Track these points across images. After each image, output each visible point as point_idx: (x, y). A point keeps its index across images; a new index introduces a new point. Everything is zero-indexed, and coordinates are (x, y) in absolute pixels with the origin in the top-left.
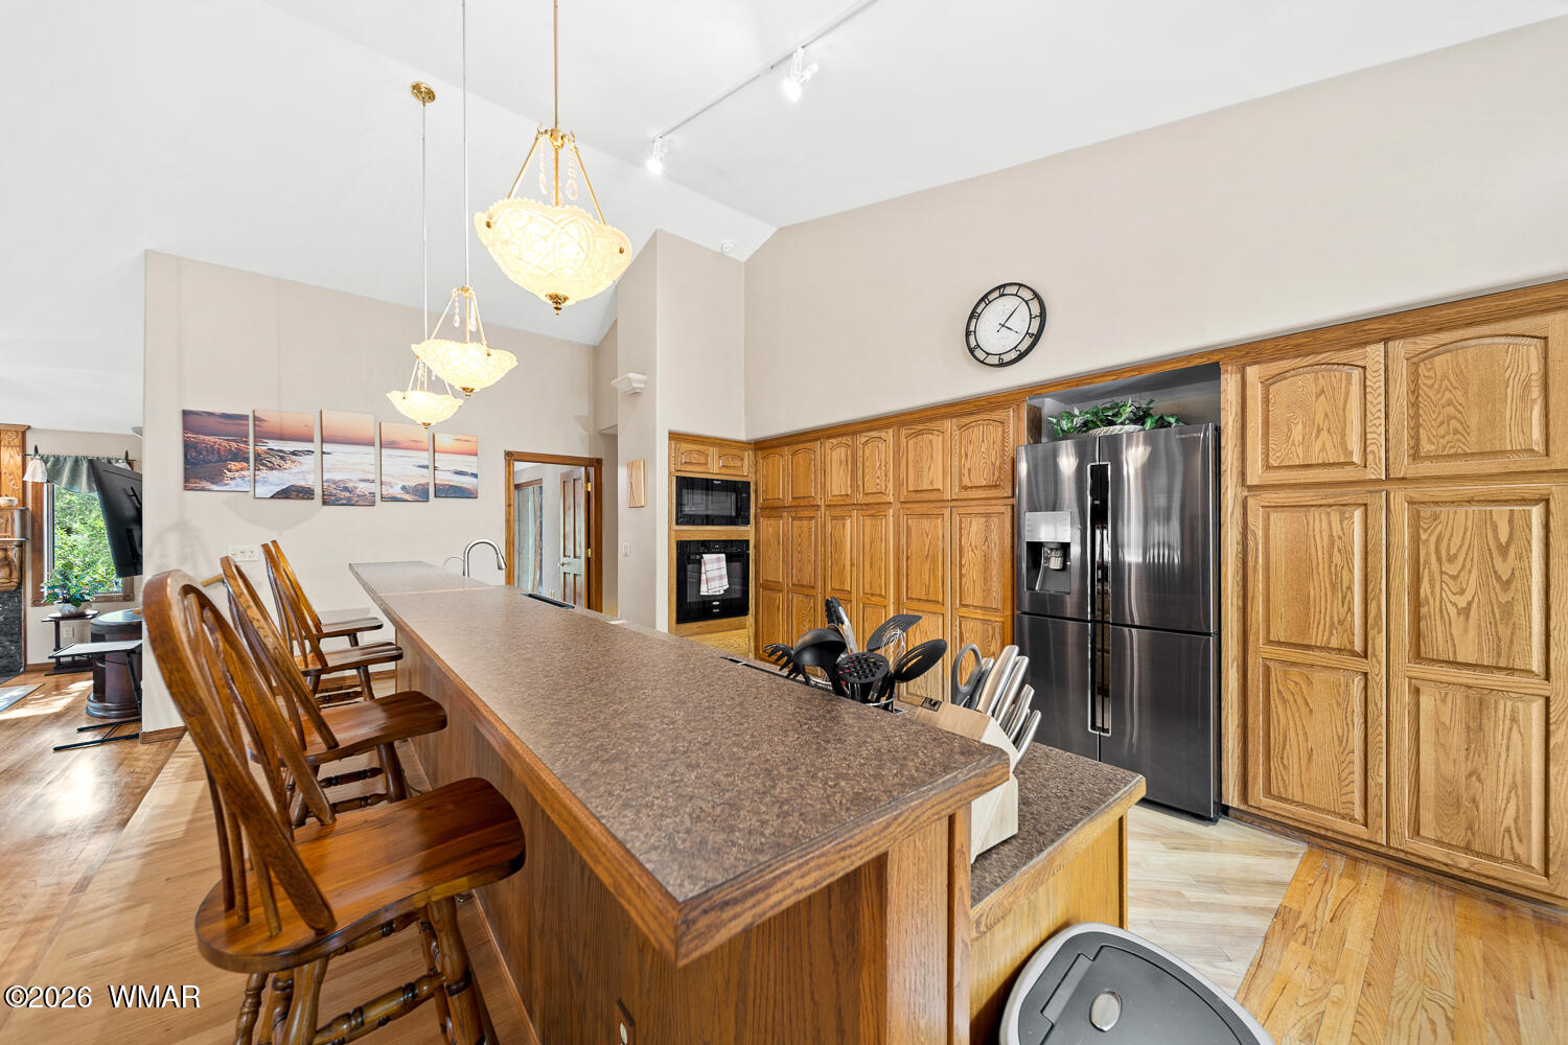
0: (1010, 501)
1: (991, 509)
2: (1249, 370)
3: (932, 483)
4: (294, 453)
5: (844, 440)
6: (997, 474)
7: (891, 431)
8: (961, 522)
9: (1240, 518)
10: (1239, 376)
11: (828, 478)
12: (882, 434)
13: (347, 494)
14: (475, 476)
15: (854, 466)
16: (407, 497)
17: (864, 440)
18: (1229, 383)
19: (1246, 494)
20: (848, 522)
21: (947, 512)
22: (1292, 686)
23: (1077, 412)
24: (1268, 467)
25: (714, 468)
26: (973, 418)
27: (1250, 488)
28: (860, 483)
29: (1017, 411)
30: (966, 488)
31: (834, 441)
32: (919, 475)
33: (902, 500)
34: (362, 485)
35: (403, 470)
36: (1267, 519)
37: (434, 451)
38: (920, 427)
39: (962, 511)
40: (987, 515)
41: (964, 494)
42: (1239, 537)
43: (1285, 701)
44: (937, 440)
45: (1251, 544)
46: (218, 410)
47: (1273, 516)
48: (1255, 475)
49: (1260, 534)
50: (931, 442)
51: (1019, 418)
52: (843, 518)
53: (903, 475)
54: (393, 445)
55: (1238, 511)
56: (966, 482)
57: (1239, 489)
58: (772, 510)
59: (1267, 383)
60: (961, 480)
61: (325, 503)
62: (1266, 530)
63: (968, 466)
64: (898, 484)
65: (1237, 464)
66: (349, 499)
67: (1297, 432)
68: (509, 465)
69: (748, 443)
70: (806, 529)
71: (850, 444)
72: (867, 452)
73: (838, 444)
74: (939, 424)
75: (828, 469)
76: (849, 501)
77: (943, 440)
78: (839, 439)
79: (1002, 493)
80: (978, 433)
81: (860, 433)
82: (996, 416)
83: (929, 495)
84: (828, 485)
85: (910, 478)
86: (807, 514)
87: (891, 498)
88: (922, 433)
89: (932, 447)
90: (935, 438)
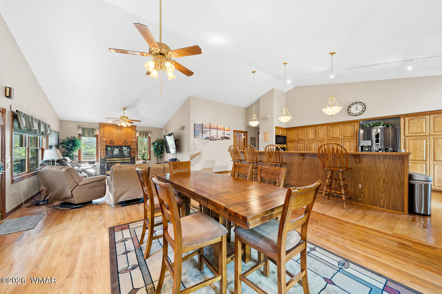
0: (356, 139)
1: (351, 140)
2: (406, 118)
3: (336, 136)
4: (207, 131)
5: (313, 128)
6: (353, 134)
7: (326, 127)
8: (344, 143)
9: (404, 141)
10: (404, 119)
11: (308, 135)
12: (324, 127)
13: (213, 138)
14: (230, 135)
15: (315, 133)
16: (221, 139)
17: (318, 128)
18: (402, 120)
19: (405, 137)
20: (314, 144)
21: (340, 141)
22: (413, 166)
23: (371, 124)
24: (409, 133)
25: (281, 133)
26: (347, 124)
27: (406, 136)
28: (317, 136)
29: (357, 123)
30: (345, 137)
31: (310, 128)
32: (333, 134)
33: (329, 139)
34: (215, 137)
35: (220, 134)
36: (409, 141)
37: (224, 130)
38: (333, 126)
39: (344, 141)
40: (350, 142)
41: (345, 138)
42: (404, 144)
43: (412, 169)
44: (338, 128)
45: (406, 145)
46: (198, 123)
47: (410, 141)
48: (407, 134)
49: (408, 143)
50: (336, 128)
51: (358, 125)
52: (312, 143)
53: (329, 134)
54: (219, 129)
55: (404, 140)
56: (345, 135)
57: (404, 137)
58: (292, 141)
59: (409, 121)
60: (344, 135)
61: (210, 140)
62: (409, 143)
63: (346, 133)
64: (328, 136)
65: (403, 133)
66: (213, 139)
67: (414, 128)
68: (234, 133)
69: (285, 128)
70: (302, 145)
71: (315, 128)
72: (319, 130)
73: (311, 129)
74: (338, 125)
75: (308, 133)
76: (314, 139)
77: (339, 128)
78: (311, 128)
79: (354, 138)
80: (348, 127)
81: (317, 126)
82: (352, 124)
83: (335, 138)
84: (308, 137)
85: (331, 135)
86: (302, 142)
87: (326, 139)
88: (334, 127)
89: (337, 129)
90: (337, 128)
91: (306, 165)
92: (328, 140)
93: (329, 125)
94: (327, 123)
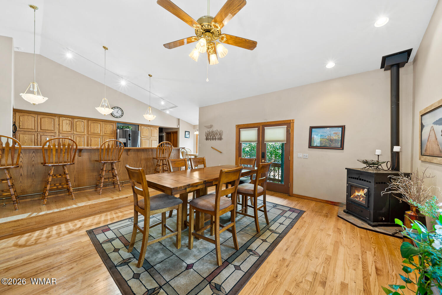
1: (111, 138)
3: (98, 132)
5: (68, 119)
6: (112, 132)
7: (86, 121)
8: (104, 139)
10: (141, 127)
12: (83, 121)
15: (72, 125)
17: (76, 120)
19: (141, 138)
21: (101, 137)
24: (143, 136)
26: (107, 123)
28: (75, 129)
29: (116, 124)
30: (105, 134)
31: (64, 118)
32: (94, 130)
39: (104, 137)
41: (105, 135)
42: (140, 142)
53: (89, 129)
56: (106, 132)
60: (104, 132)
62: (143, 141)
63: (106, 130)
64: (88, 131)
67: (145, 133)
71: (71, 120)
72: (77, 123)
73: (67, 120)
74: (99, 122)
75: (61, 124)
76: (70, 133)
77: (100, 125)
78: (66, 118)
79: (113, 135)
80: (108, 125)
81: (75, 118)
82: (111, 124)
83: (96, 134)
84: (61, 128)
85: (92, 130)
86: (50, 134)
87: (86, 133)
88: (95, 123)
89: (98, 126)
90: (98, 124)
91: (131, 159)
92: (88, 135)
93: (90, 120)
94: (88, 118)
